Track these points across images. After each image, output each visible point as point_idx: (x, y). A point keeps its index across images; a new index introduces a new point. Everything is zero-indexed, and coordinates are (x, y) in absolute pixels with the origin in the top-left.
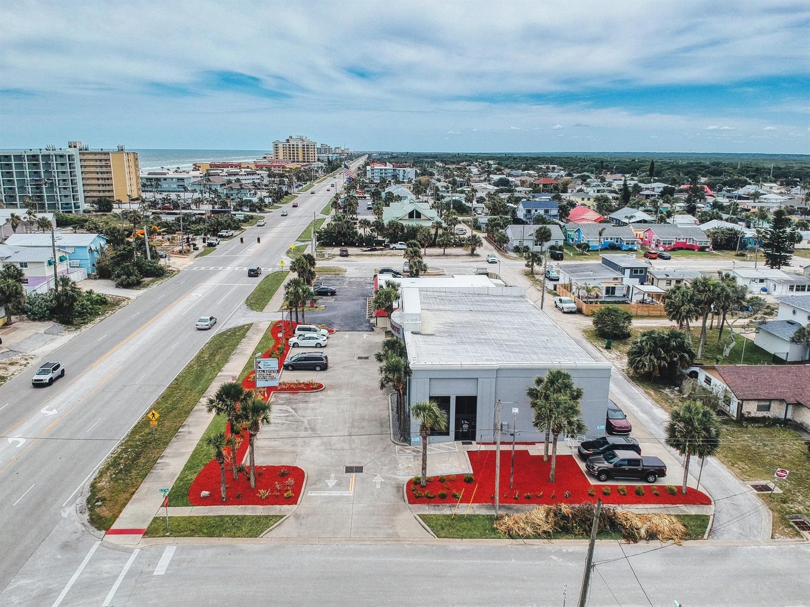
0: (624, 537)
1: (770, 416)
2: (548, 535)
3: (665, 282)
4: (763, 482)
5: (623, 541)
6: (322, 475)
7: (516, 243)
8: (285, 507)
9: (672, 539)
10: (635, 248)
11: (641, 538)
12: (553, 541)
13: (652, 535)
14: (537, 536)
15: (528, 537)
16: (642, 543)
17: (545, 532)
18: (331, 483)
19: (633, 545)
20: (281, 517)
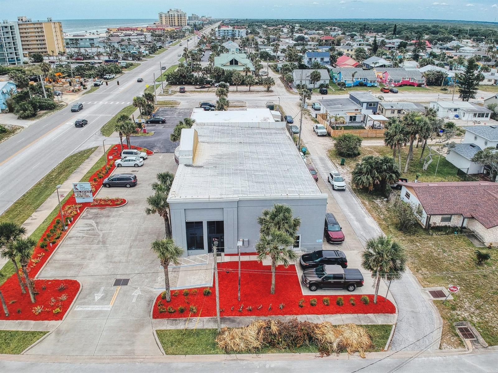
0: (320, 351)
1: (450, 225)
2: (257, 350)
3: (390, 111)
4: (438, 288)
5: (318, 354)
6: (95, 288)
7: (298, 82)
8: (53, 322)
9: (358, 351)
10: (376, 85)
11: (333, 351)
12: (261, 355)
13: (342, 348)
14: (249, 351)
15: (240, 352)
16: (333, 356)
17: (255, 348)
18: (98, 296)
19: (325, 358)
20: (45, 333)
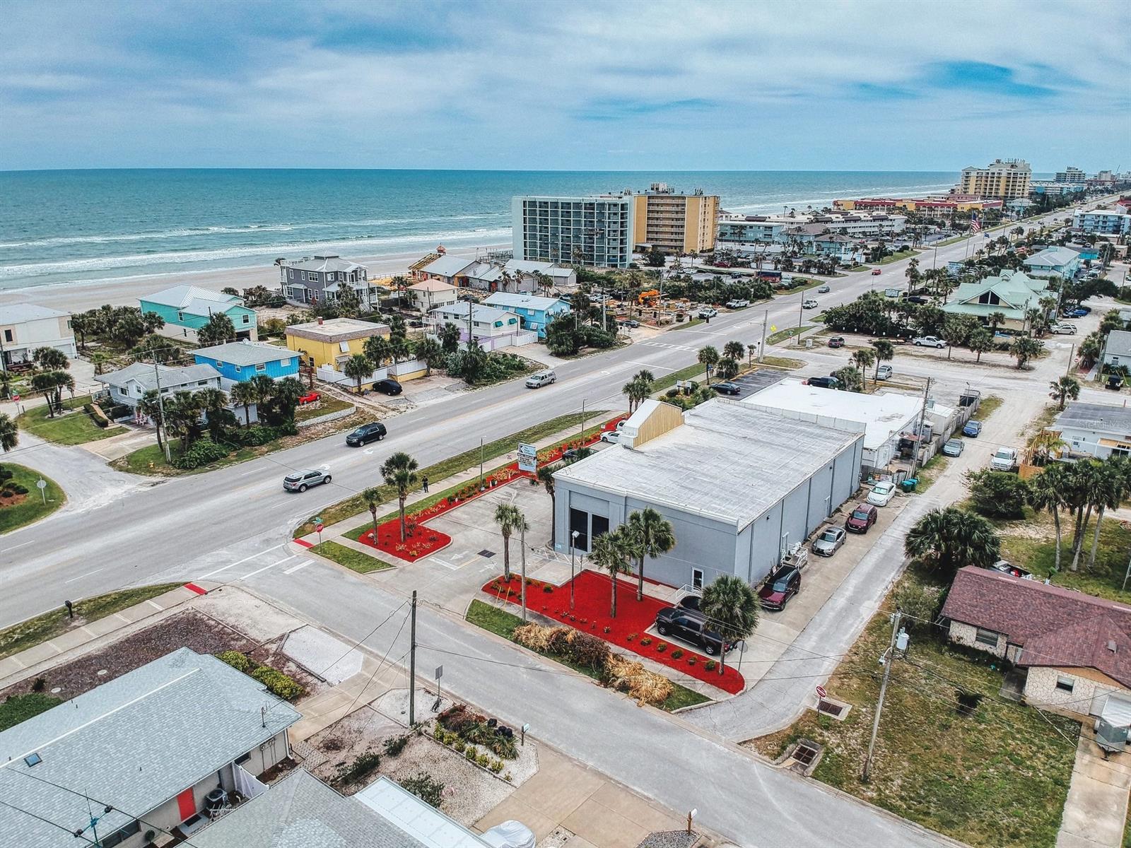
0: (600, 679)
2: (541, 651)
4: (841, 704)
5: (597, 682)
8: (404, 561)
9: (639, 698)
11: (610, 685)
12: (542, 657)
13: (624, 688)
14: (533, 649)
15: (527, 647)
16: (610, 691)
17: (541, 647)
19: (601, 688)
20: (391, 566)
